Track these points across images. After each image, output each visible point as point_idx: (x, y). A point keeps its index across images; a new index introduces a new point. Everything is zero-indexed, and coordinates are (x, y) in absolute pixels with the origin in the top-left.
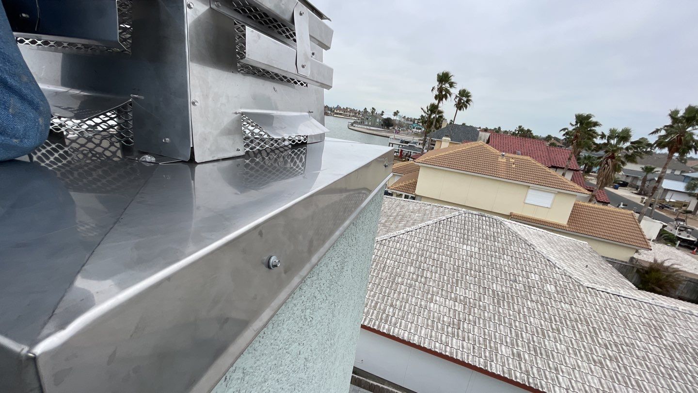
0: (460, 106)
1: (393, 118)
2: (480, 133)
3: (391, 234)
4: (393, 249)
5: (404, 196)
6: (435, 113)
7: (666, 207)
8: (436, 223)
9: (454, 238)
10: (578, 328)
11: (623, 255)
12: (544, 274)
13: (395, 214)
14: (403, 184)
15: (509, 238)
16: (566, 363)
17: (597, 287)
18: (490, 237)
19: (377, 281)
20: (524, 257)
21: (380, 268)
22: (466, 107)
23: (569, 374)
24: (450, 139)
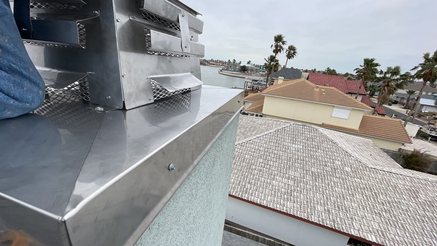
0: (290, 56)
1: (247, 65)
2: (303, 73)
3: (248, 139)
4: (249, 148)
5: (255, 115)
6: (273, 61)
7: (422, 116)
8: (276, 131)
9: (287, 140)
10: (365, 193)
11: (394, 147)
12: (344, 160)
13: (250, 127)
14: (254, 108)
15: (322, 139)
16: (358, 215)
17: (378, 167)
18: (310, 139)
19: (240, 168)
20: (331, 150)
21: (241, 160)
22: (293, 57)
23: (360, 221)
24: (283, 78)
